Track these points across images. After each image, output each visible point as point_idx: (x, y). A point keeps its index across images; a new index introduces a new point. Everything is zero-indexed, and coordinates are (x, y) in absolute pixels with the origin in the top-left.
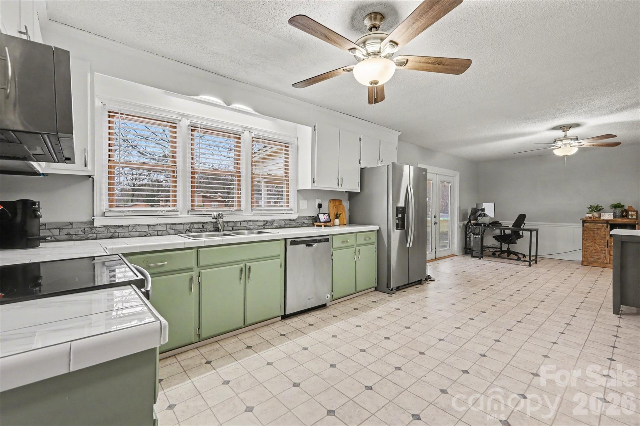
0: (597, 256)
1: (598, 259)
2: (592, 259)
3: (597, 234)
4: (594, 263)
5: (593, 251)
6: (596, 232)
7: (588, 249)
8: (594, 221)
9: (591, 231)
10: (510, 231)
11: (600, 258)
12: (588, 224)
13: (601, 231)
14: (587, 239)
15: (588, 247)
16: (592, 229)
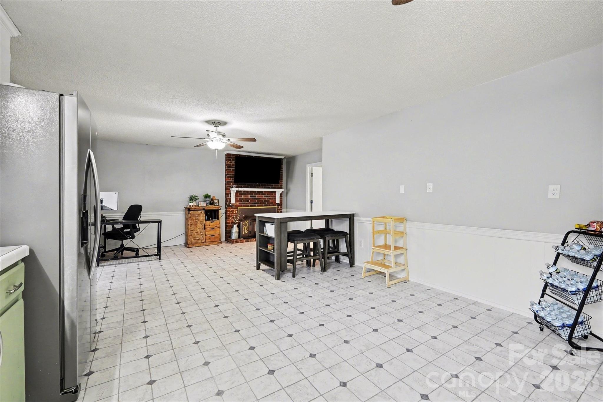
0: (198, 237)
1: (198, 240)
2: (195, 241)
3: (198, 219)
4: (196, 244)
5: (196, 234)
6: (197, 218)
7: (192, 233)
8: (196, 208)
9: (194, 217)
10: (122, 225)
11: (200, 239)
12: (192, 211)
13: (200, 217)
14: (191, 225)
15: (192, 231)
16: (195, 216)
